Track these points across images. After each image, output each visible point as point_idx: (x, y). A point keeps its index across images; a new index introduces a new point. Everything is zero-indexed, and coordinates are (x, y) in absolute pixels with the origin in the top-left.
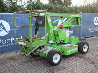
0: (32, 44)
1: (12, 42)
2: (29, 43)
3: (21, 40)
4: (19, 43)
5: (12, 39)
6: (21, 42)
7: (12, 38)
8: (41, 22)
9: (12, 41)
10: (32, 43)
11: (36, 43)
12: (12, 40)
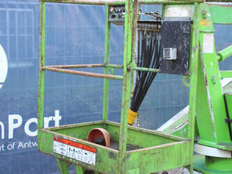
0: (124, 160)
1: (11, 136)
2: (111, 155)
3: (65, 137)
4: (58, 148)
5: (15, 121)
6: (66, 147)
7: (11, 118)
8: (172, 54)
9: (15, 130)
10: (128, 156)
11: (145, 159)
12: (12, 127)
